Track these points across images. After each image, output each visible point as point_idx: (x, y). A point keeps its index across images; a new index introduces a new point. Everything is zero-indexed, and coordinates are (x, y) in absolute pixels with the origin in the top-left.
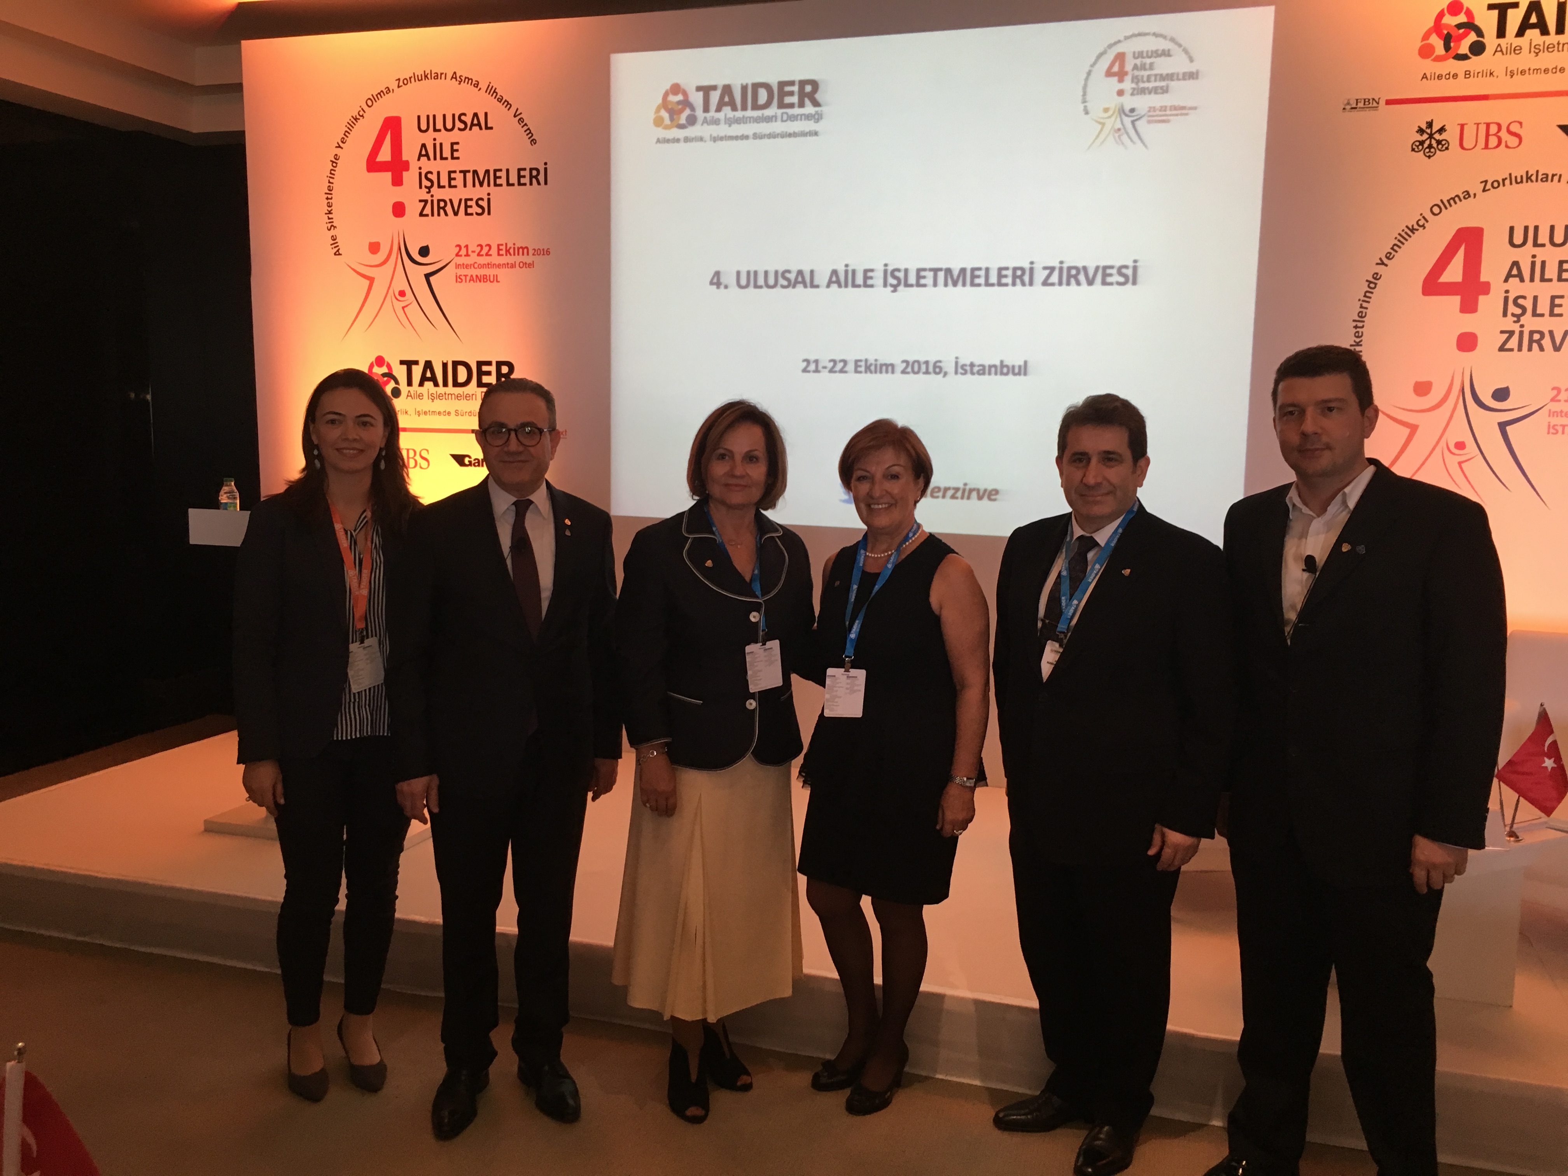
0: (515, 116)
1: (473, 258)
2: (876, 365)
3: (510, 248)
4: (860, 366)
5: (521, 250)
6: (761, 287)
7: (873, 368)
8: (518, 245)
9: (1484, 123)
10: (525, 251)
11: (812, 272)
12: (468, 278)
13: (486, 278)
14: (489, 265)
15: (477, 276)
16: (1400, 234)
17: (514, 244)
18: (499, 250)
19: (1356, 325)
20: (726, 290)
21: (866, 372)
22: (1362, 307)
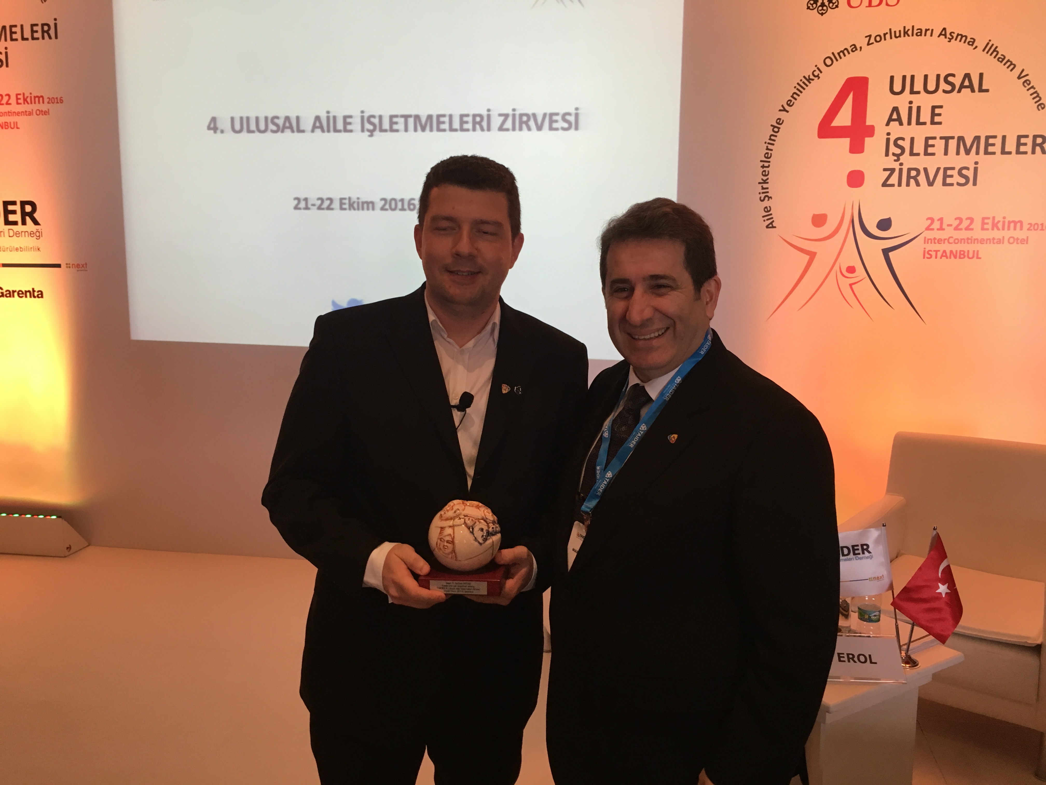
2: (358, 203)
3: (27, 97)
4: (345, 204)
5: (37, 99)
6: (253, 132)
7: (355, 205)
8: (35, 94)
10: (41, 99)
11: (298, 118)
13: (7, 125)
14: (9, 113)
16: (798, 84)
18: (17, 99)
19: (763, 165)
20: (222, 135)
21: (350, 209)
22: (767, 149)
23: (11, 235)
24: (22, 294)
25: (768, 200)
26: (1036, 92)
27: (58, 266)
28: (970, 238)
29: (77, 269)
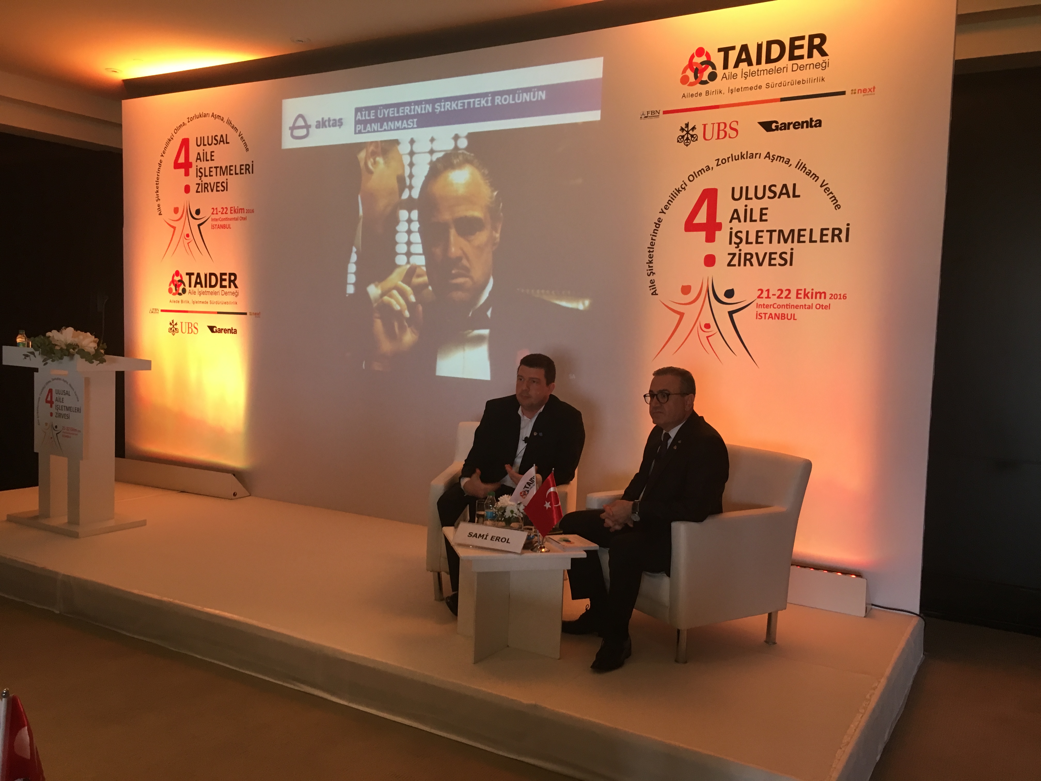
0: (239, 136)
1: (220, 216)
5: (241, 210)
8: (240, 207)
9: (717, 123)
10: (243, 210)
12: (217, 226)
13: (225, 227)
14: (226, 219)
15: (221, 225)
16: (672, 194)
17: (238, 207)
18: (231, 210)
19: (650, 250)
22: (652, 239)
23: (223, 294)
24: (226, 331)
25: (653, 275)
26: (834, 196)
27: (245, 314)
28: (788, 304)
29: (255, 316)
